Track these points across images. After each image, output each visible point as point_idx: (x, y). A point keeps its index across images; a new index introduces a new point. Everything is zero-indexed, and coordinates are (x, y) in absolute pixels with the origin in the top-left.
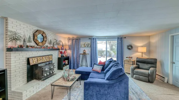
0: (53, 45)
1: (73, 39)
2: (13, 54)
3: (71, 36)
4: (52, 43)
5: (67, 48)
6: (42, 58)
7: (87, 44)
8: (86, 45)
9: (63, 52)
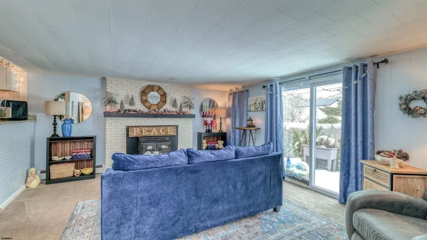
0: (181, 109)
1: (235, 93)
2: (109, 121)
3: (234, 88)
4: (179, 105)
5: (222, 113)
6: (151, 129)
7: (260, 102)
8: (258, 105)
9: (209, 122)
